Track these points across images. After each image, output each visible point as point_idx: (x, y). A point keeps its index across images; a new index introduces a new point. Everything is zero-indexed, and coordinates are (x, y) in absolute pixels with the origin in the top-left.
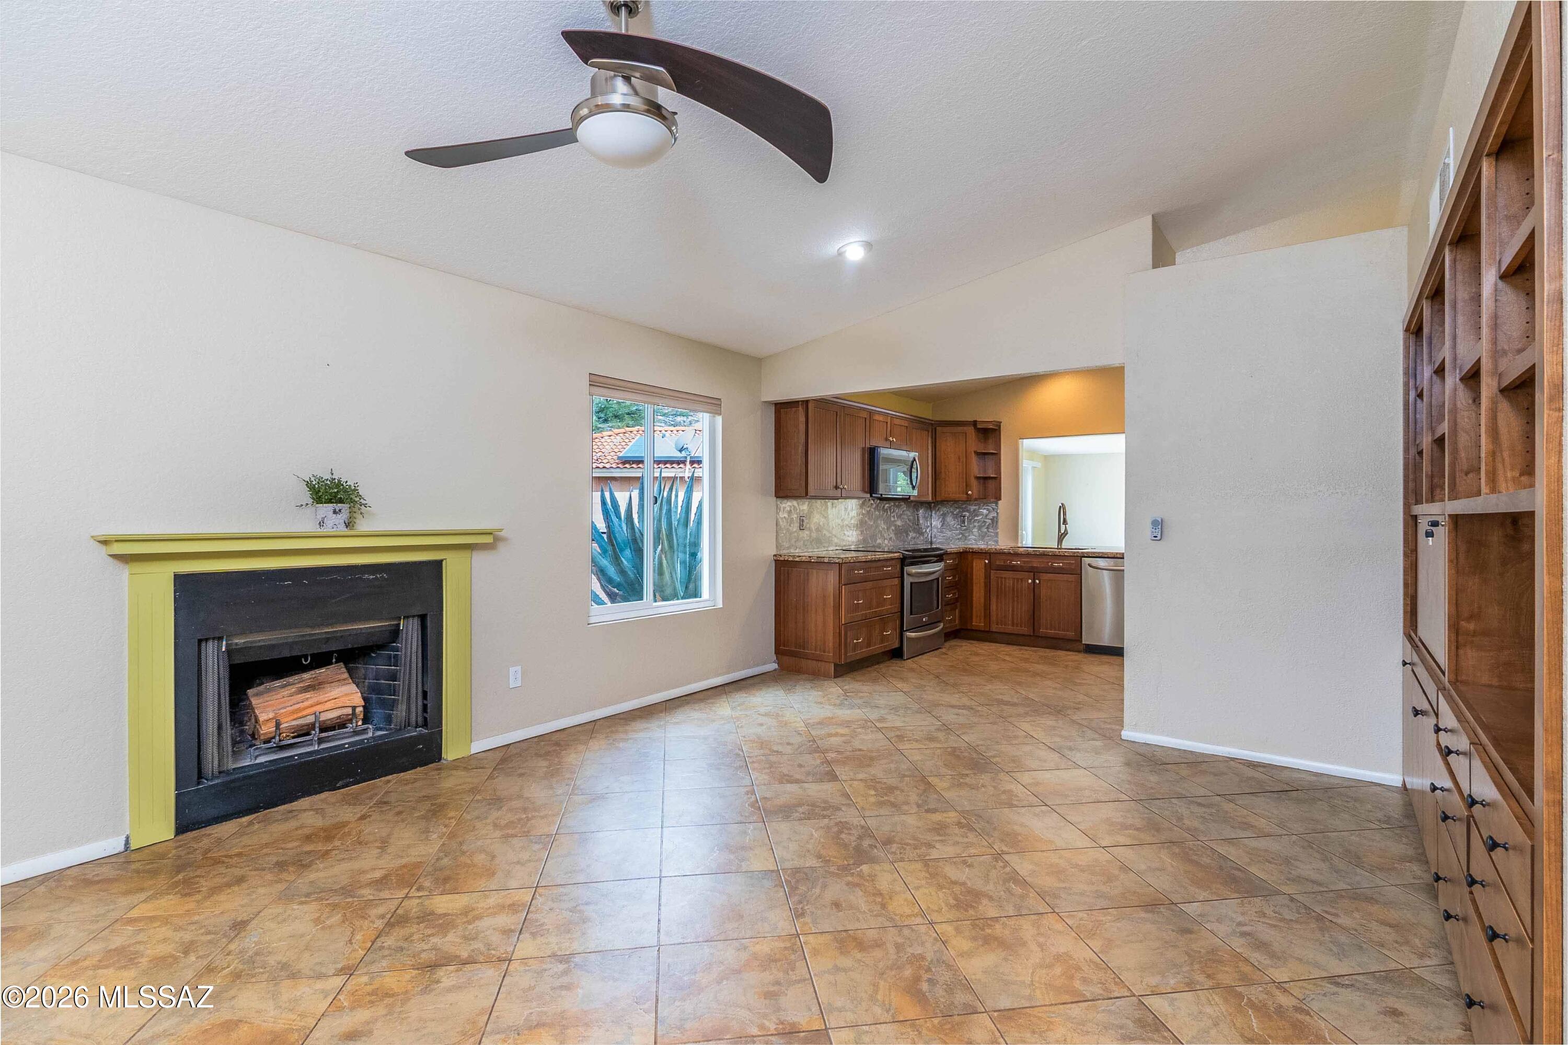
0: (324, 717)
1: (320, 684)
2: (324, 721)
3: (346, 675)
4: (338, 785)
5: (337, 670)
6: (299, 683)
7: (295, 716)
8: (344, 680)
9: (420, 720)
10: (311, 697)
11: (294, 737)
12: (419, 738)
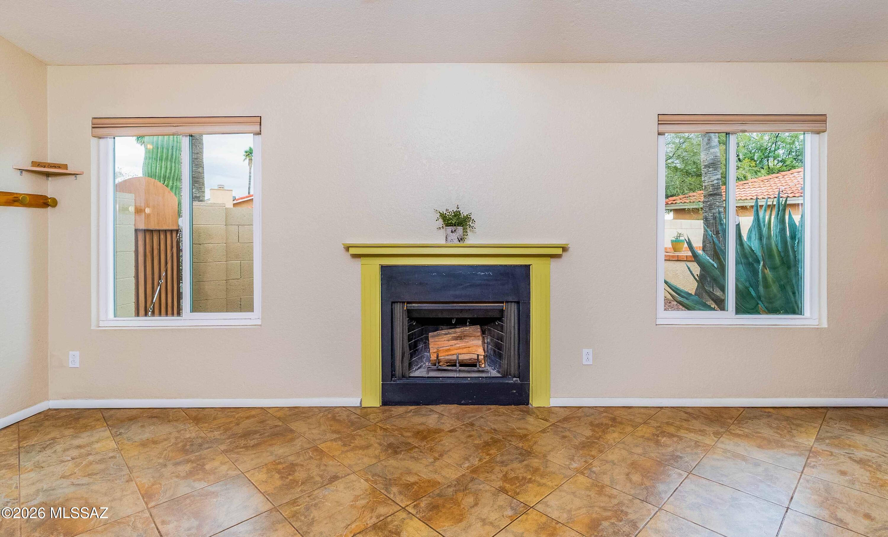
0: (461, 357)
1: (464, 336)
2: (463, 360)
3: (479, 334)
4: (462, 402)
5: (476, 330)
6: (454, 333)
7: (447, 353)
8: (478, 336)
9: (517, 372)
10: (460, 344)
11: (448, 366)
12: (514, 386)
